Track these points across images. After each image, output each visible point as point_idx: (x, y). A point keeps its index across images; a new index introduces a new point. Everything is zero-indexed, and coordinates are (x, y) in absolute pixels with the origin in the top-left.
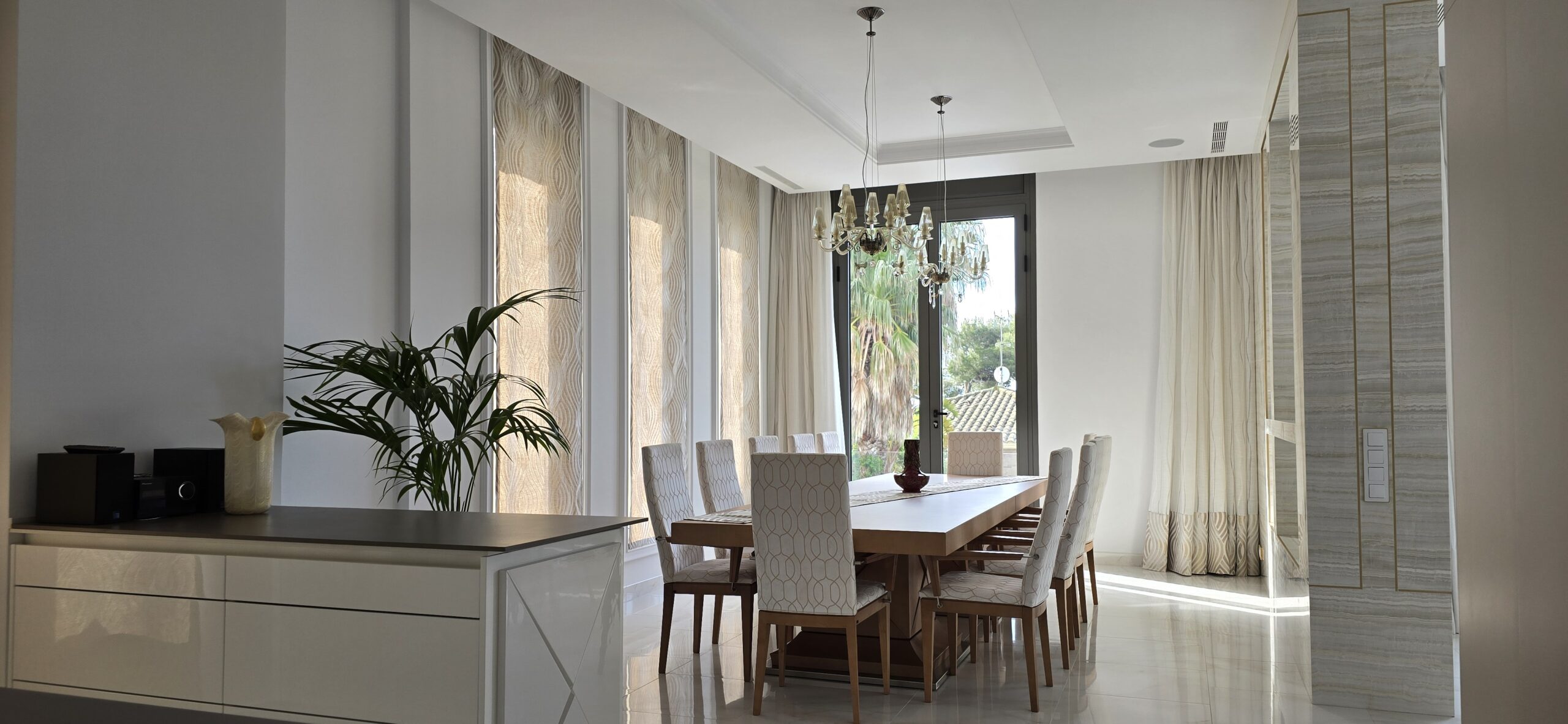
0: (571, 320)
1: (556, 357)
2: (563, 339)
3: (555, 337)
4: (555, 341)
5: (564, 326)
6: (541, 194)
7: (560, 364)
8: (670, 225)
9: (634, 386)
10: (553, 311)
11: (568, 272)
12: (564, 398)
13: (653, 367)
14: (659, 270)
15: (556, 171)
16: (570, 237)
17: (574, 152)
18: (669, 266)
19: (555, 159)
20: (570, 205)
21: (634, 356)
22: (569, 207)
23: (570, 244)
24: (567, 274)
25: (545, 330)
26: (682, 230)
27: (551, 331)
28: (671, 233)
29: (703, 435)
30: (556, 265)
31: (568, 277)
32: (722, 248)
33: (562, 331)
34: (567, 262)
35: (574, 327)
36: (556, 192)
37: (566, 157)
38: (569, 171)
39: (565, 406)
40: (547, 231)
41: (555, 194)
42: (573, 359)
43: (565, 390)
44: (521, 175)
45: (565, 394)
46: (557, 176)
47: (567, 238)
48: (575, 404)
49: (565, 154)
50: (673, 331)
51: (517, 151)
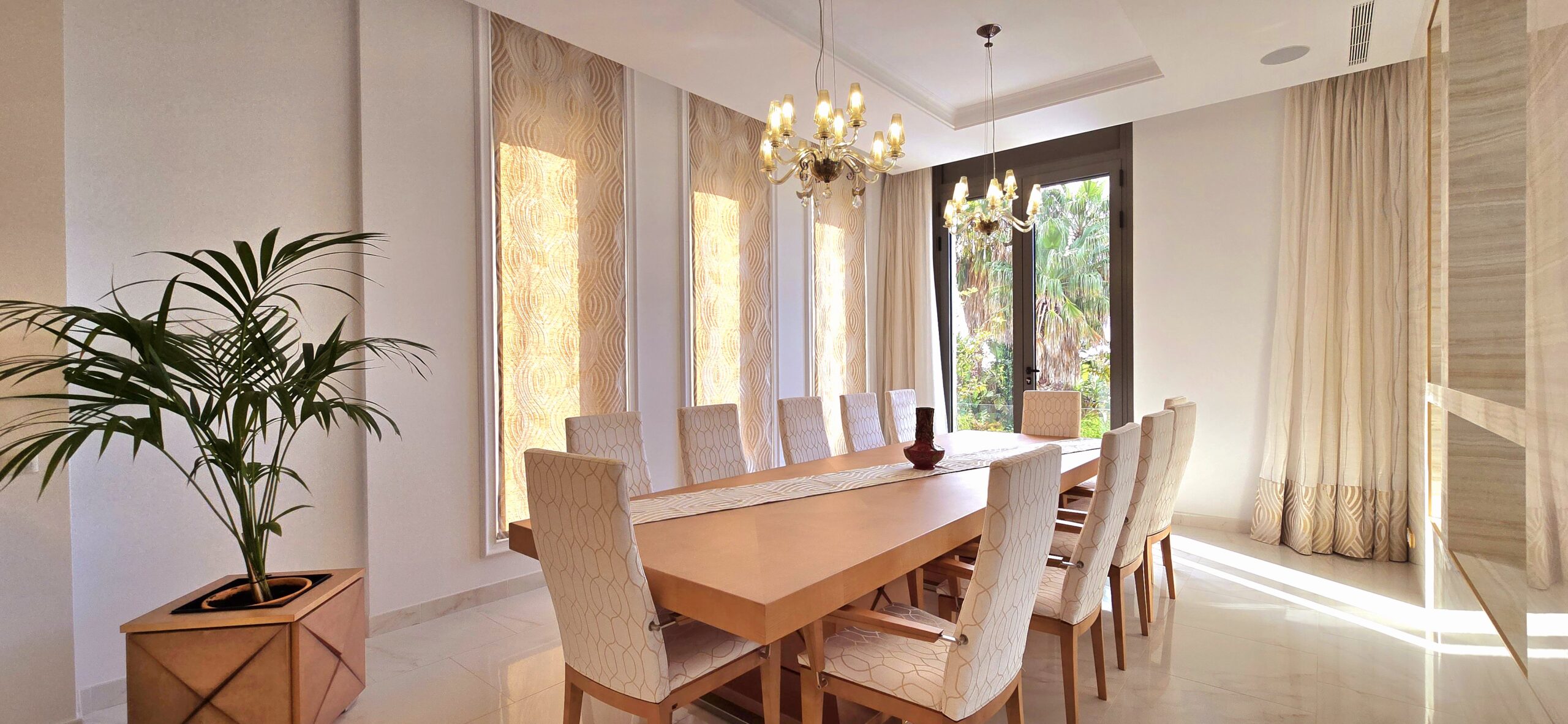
0: (609, 287)
1: (590, 323)
2: (599, 305)
3: (587, 304)
4: (588, 307)
5: (600, 293)
6: (565, 167)
7: (595, 329)
8: (749, 201)
9: (698, 348)
10: (584, 279)
11: (605, 242)
12: (600, 361)
13: (727, 330)
14: (736, 241)
15: (589, 146)
16: (608, 210)
17: (613, 130)
18: (749, 239)
19: (587, 134)
20: (608, 179)
21: (698, 322)
22: (606, 181)
23: (608, 217)
24: (603, 245)
25: (572, 296)
26: (765, 206)
27: (582, 298)
28: (751, 209)
29: (790, 391)
30: (589, 236)
31: (605, 247)
32: (816, 223)
33: (597, 298)
34: (603, 232)
35: (614, 294)
36: (587, 167)
37: (602, 134)
38: (606, 147)
39: (601, 368)
40: (576, 202)
41: (588, 169)
42: (613, 323)
43: (601, 353)
44: (536, 148)
45: (601, 357)
46: (589, 152)
47: (604, 211)
48: (614, 365)
49: (600, 130)
50: (753, 298)
51: (530, 125)
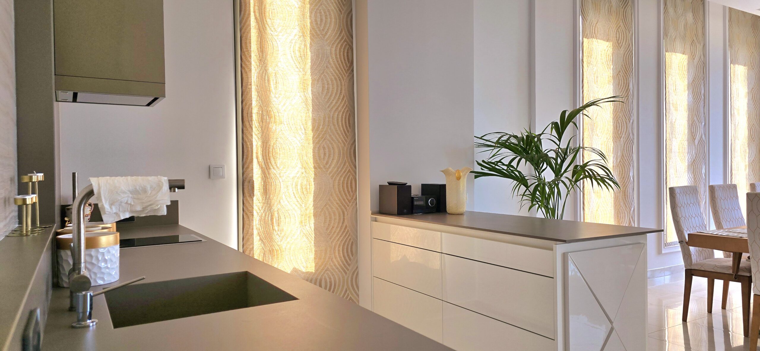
0: (627, 115)
1: (618, 137)
2: (622, 127)
3: (617, 126)
4: (617, 128)
5: (622, 119)
6: (608, 47)
7: (620, 141)
8: (693, 55)
9: (667, 152)
10: (615, 112)
11: (625, 89)
12: (623, 160)
13: (681, 141)
14: (686, 82)
15: (618, 33)
16: (626, 69)
17: (629, 21)
18: (692, 80)
19: (617, 26)
20: (626, 51)
21: (668, 135)
23: (626, 73)
24: (624, 91)
25: (610, 122)
26: (702, 57)
27: (614, 123)
28: (694, 60)
30: (617, 86)
32: (731, 65)
33: (621, 123)
34: (624, 83)
35: (629, 120)
36: (617, 45)
37: (624, 25)
38: (626, 32)
39: (623, 164)
40: (612, 67)
41: (617, 47)
42: (628, 139)
43: (623, 155)
44: (596, 38)
45: (623, 157)
46: (618, 36)
47: (624, 70)
48: (629, 163)
49: (623, 22)
50: (695, 118)
51: (594, 25)
